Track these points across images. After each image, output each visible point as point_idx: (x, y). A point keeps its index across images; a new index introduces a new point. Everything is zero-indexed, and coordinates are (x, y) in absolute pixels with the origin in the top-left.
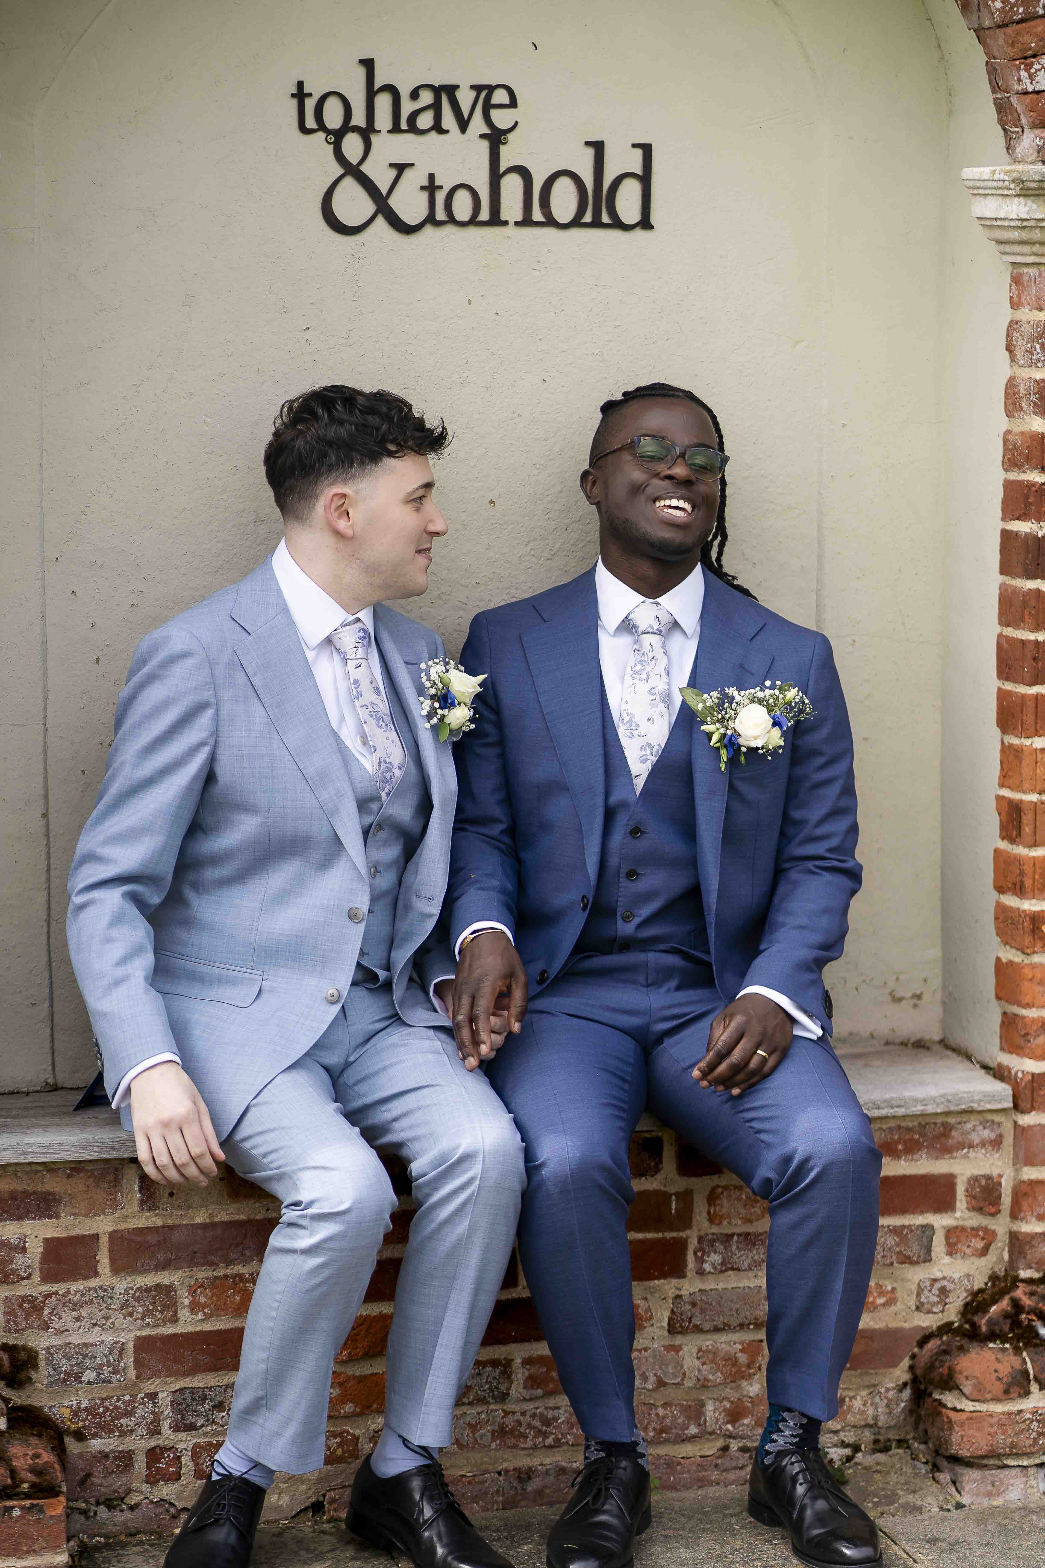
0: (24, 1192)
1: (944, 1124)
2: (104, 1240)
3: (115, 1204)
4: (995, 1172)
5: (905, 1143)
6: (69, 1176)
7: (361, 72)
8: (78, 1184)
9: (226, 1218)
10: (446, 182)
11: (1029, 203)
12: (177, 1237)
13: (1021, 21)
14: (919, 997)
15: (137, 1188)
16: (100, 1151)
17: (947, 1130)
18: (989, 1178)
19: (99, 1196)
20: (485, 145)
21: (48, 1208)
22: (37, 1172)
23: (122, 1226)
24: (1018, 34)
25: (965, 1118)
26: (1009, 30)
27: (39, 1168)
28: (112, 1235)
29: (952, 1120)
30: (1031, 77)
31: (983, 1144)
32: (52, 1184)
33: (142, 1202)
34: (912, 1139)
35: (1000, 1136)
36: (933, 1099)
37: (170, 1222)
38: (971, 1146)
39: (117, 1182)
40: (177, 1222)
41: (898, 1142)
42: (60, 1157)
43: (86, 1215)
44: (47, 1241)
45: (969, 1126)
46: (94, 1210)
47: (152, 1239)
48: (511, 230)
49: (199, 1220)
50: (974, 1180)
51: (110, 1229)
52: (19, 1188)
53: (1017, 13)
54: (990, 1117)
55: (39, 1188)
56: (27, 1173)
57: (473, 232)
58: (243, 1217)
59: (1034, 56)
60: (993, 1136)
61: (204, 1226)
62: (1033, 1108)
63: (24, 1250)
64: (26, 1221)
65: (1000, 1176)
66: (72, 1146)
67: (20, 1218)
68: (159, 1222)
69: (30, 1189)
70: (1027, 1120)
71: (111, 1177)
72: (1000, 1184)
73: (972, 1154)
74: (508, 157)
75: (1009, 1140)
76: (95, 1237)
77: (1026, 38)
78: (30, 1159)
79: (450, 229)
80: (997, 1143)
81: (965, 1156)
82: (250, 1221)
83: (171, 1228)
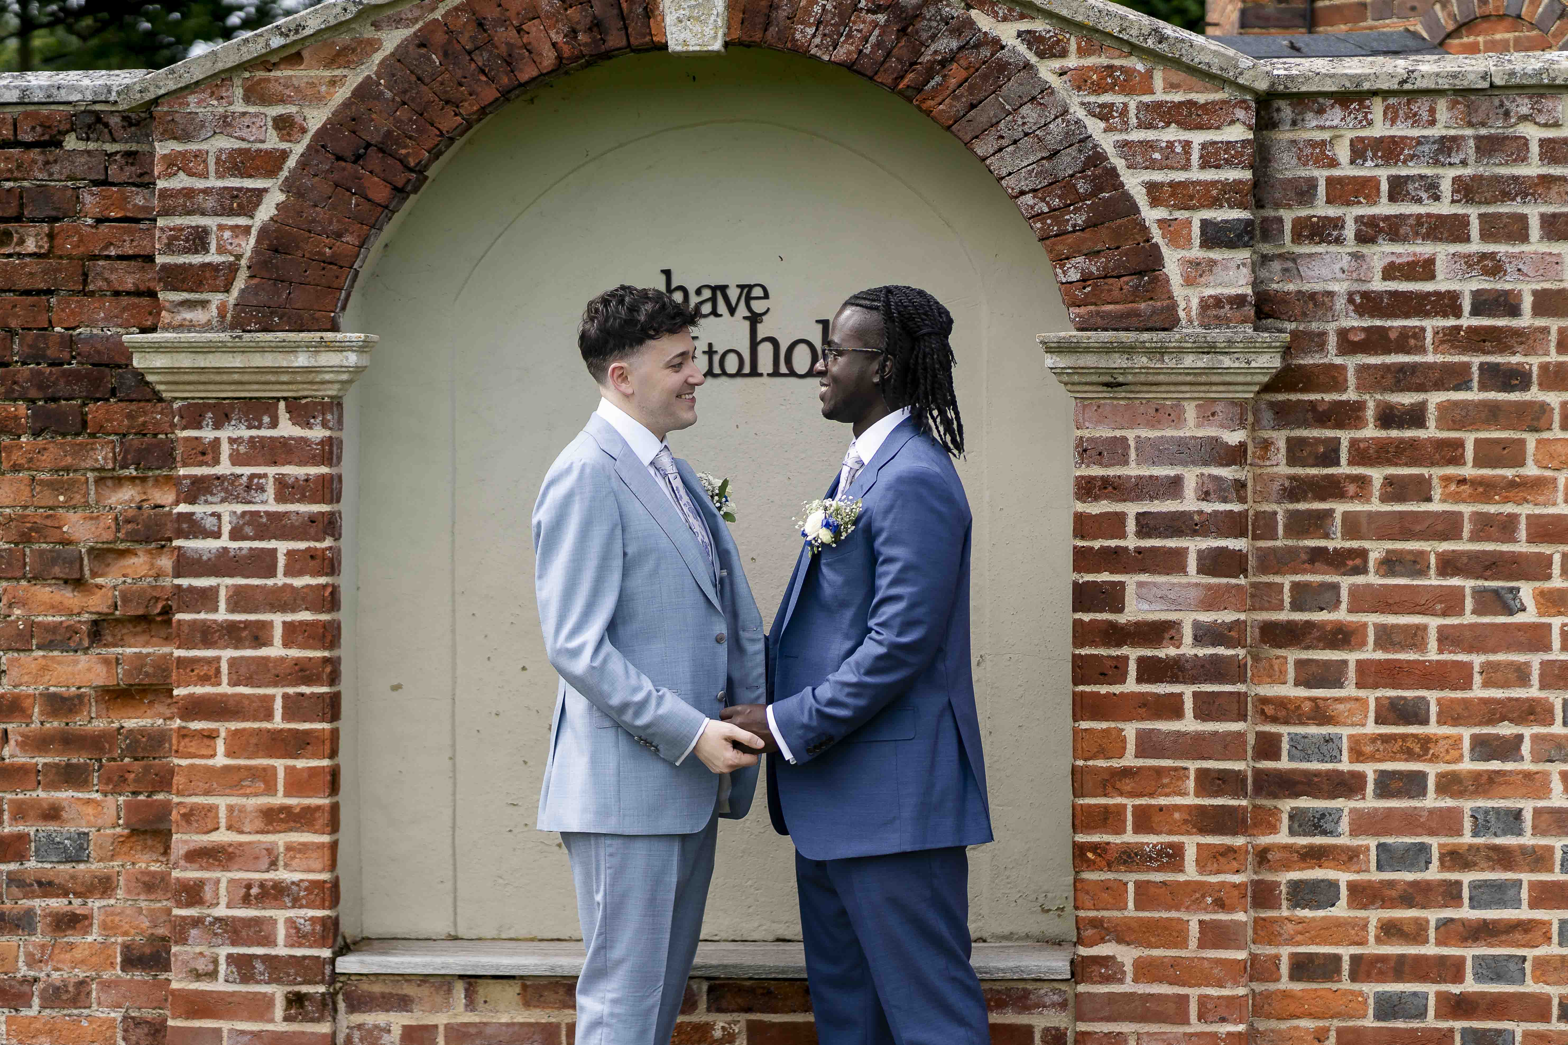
0: (390, 994)
1: (1024, 990)
2: (441, 1029)
3: (448, 1006)
4: (1063, 1026)
5: (996, 1002)
6: (419, 985)
7: (663, 278)
8: (424, 991)
9: (522, 1020)
10: (720, 349)
11: (1054, 357)
12: (489, 1031)
13: (1056, 236)
14: (1062, 909)
15: (463, 996)
16: (435, 969)
17: (1026, 994)
18: (1057, 1029)
19: (439, 999)
20: (747, 324)
21: (406, 1005)
22: (398, 981)
23: (453, 1021)
24: (1054, 244)
25: (1039, 985)
26: (1048, 242)
27: (400, 978)
28: (447, 1027)
29: (1030, 986)
30: (1065, 273)
31: (1053, 1005)
32: (408, 990)
33: (466, 1006)
34: (1000, 998)
35: (1066, 1000)
36: (1011, 969)
37: (484, 1020)
38: (1044, 1006)
39: (449, 991)
40: (489, 1020)
41: (990, 1000)
42: (409, 971)
43: (430, 1012)
44: (404, 1027)
45: (1042, 991)
46: (435, 1009)
47: (473, 1030)
48: (765, 379)
49: (503, 1020)
50: (1047, 1030)
51: (446, 1022)
52: (387, 990)
53: (1052, 230)
54: (1057, 985)
55: (400, 992)
56: (392, 981)
57: (739, 381)
58: (532, 1020)
59: (1067, 259)
60: (1060, 1000)
61: (508, 1025)
62: (1083, 981)
63: (389, 1031)
64: (391, 1013)
65: (1067, 1029)
66: (416, 964)
67: (387, 1011)
68: (477, 1020)
69: (394, 992)
70: (1081, 988)
71: (445, 988)
72: (1066, 1034)
73: (1045, 1012)
74: (763, 331)
75: (1071, 1003)
76: (436, 1027)
77: (1060, 247)
78: (389, 971)
79: (724, 379)
80: (1063, 1005)
81: (1040, 1013)
82: (537, 1023)
83: (485, 1024)
